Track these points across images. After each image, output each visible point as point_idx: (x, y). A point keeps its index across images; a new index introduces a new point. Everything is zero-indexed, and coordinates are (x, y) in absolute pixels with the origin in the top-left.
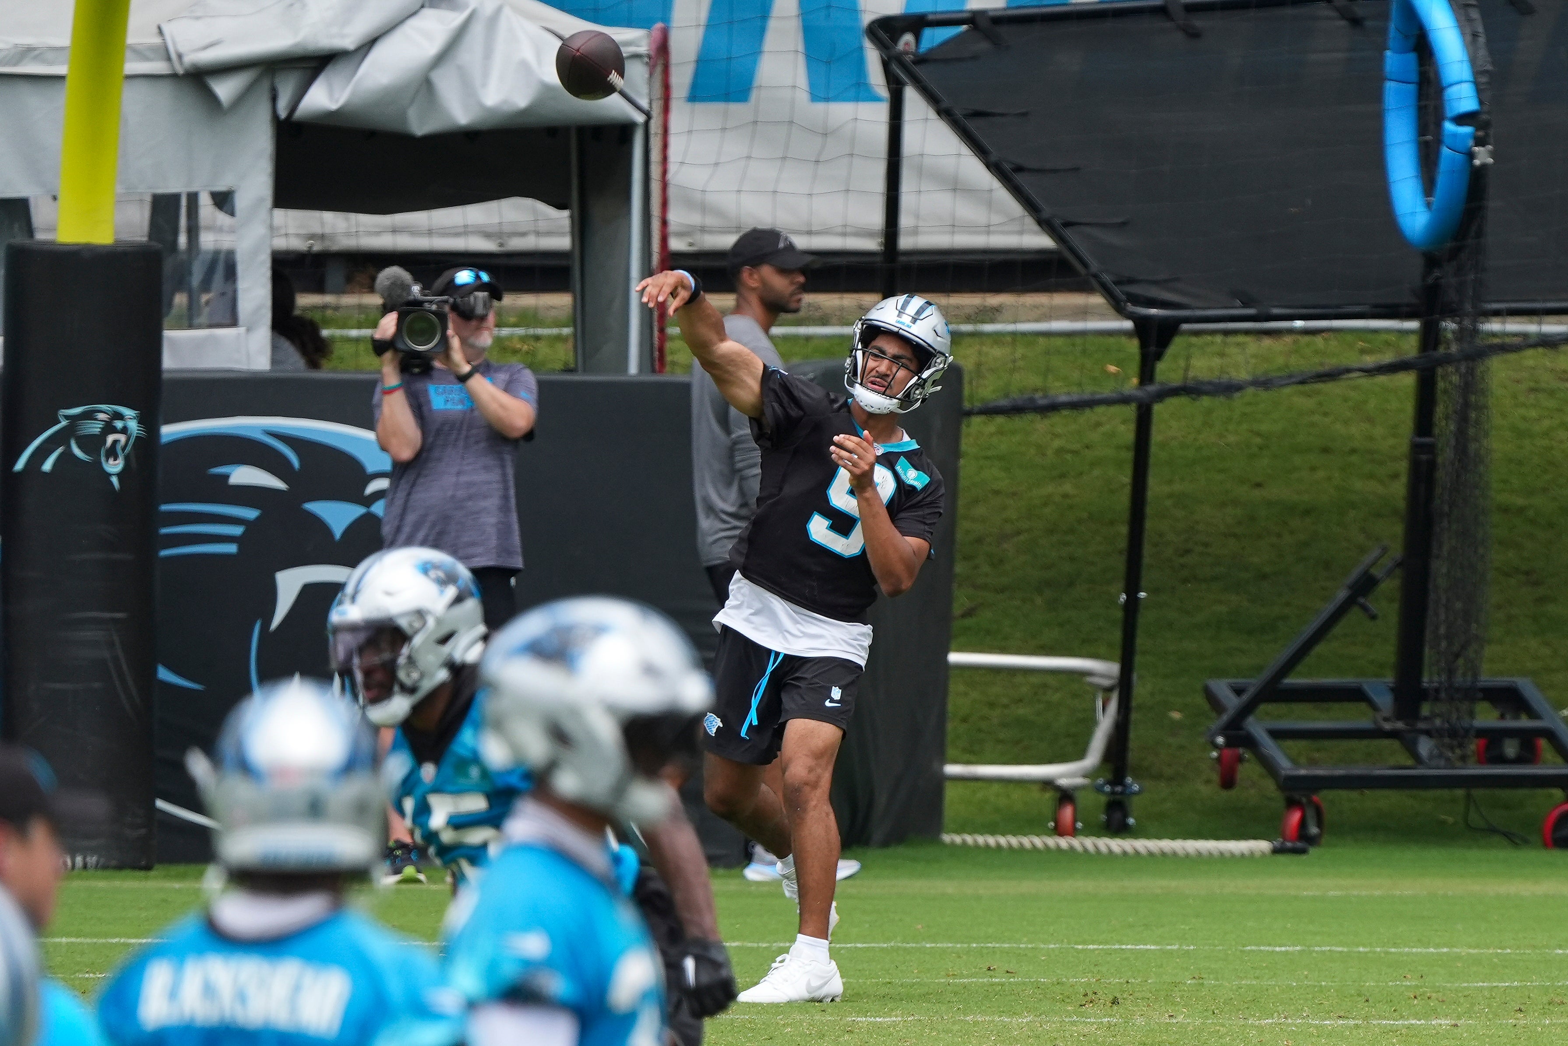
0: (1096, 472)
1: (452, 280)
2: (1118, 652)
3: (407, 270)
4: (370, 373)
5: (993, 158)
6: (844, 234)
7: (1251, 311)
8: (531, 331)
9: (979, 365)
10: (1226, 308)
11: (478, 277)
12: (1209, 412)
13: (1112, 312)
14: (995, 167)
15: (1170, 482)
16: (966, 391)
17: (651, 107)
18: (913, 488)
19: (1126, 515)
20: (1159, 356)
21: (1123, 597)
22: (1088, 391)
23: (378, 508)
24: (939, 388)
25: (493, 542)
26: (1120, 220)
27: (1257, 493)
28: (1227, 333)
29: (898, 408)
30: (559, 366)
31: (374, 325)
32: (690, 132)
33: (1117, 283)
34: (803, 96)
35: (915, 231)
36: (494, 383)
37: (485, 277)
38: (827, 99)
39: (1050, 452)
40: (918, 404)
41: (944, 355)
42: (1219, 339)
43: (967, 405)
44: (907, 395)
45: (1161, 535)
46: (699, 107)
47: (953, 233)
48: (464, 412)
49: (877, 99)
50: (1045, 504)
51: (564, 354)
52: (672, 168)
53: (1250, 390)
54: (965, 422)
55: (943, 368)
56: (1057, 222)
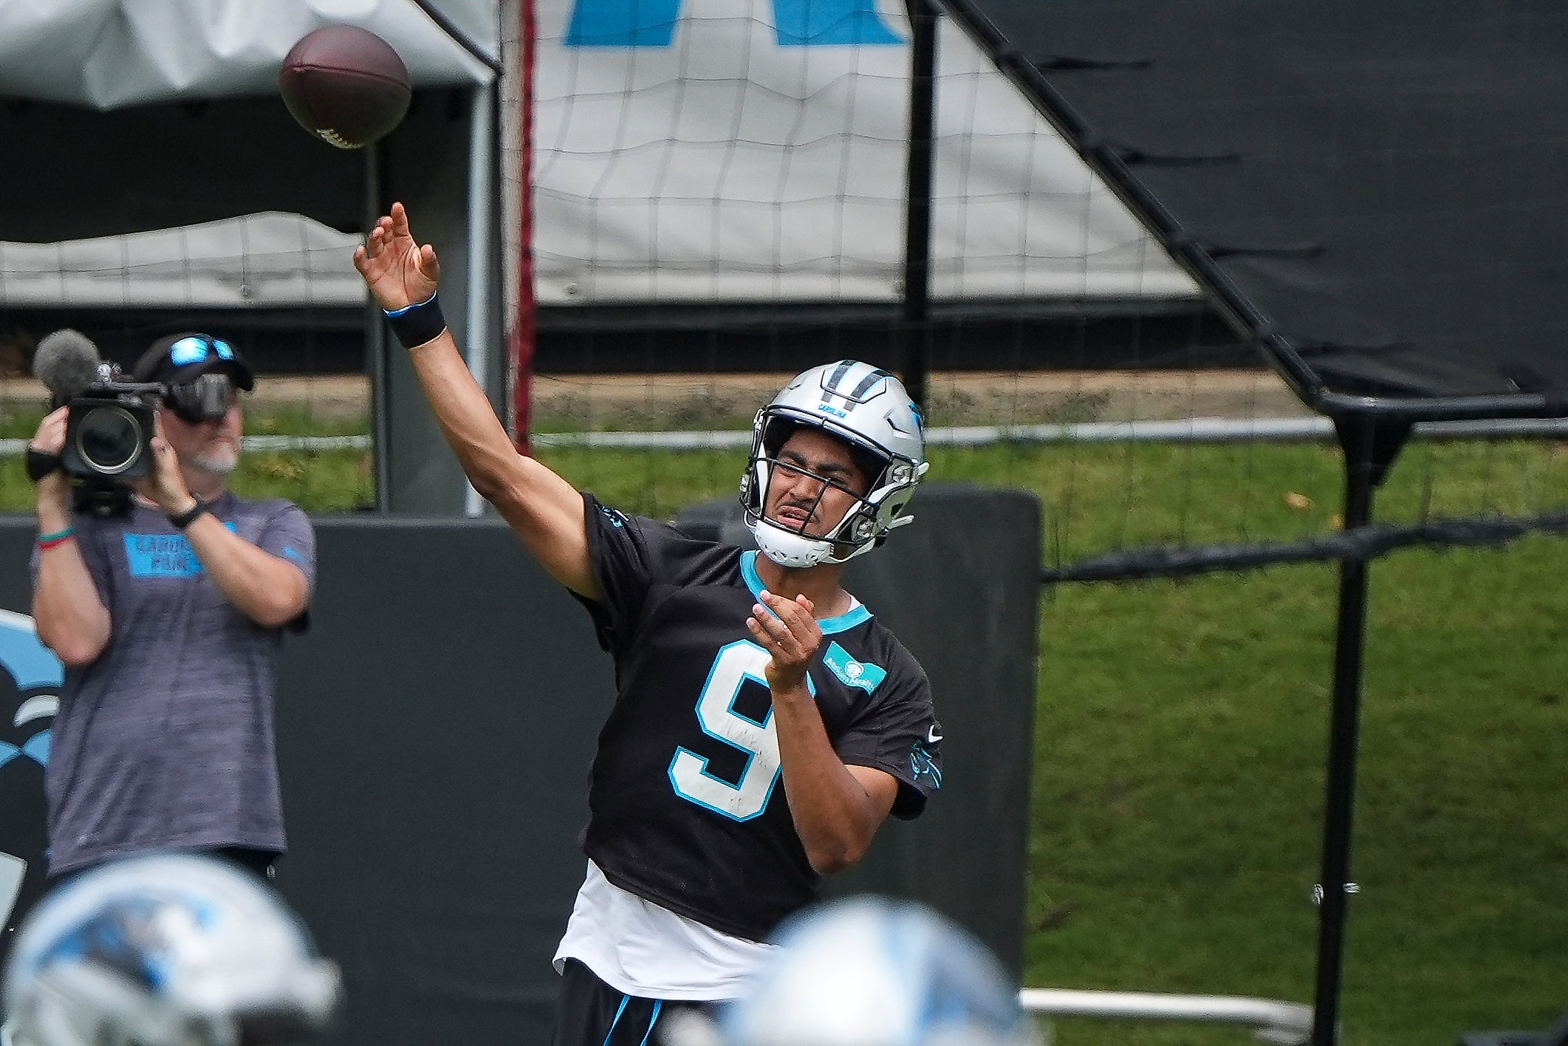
0: (1272, 678)
1: (167, 356)
2: (1311, 988)
3: (89, 336)
4: (20, 515)
5: (1092, 140)
6: (836, 273)
7: (1535, 400)
8: (300, 442)
9: (1068, 496)
10: (1493, 393)
11: (212, 350)
12: (1464, 573)
13: (1297, 403)
14: (1093, 155)
15: (1399, 694)
16: (1047, 541)
17: (502, 56)
18: (861, 692)
19: (1323, 753)
20: (1377, 478)
21: (1319, 892)
22: (1256, 540)
23: (39, 748)
24: (909, 518)
25: (234, 804)
26: (1307, 245)
27: (1548, 713)
28: (1494, 438)
29: (830, 555)
30: (346, 501)
31: (30, 431)
32: (571, 98)
33: (1305, 353)
34: (763, 35)
35: (958, 266)
36: (239, 532)
37: (224, 350)
38: (805, 41)
39: (1192, 645)
40: (869, 546)
41: (907, 461)
42: (1480, 448)
43: (1048, 565)
44: (846, 533)
45: (1383, 785)
46: (587, 56)
47: (1023, 269)
48: (185, 581)
49: (890, 39)
50: (1185, 733)
51: (357, 480)
52: (540, 160)
53: (1535, 536)
54: (1045, 592)
55: (910, 482)
56: (1201, 250)
